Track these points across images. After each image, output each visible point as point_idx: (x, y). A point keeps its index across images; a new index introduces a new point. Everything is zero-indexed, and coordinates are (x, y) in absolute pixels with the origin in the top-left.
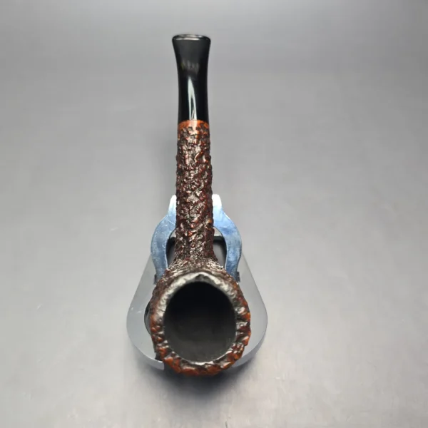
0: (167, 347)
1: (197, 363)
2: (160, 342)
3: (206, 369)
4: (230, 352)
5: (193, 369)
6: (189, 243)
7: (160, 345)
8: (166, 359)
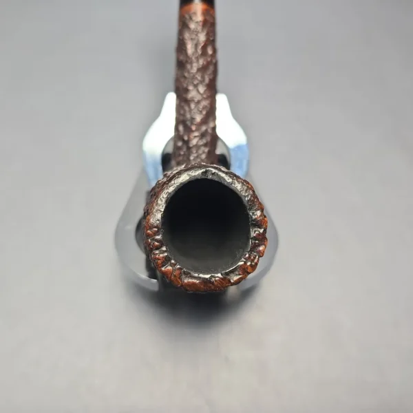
0: (166, 254)
1: (201, 275)
2: (157, 248)
3: (213, 283)
4: (242, 263)
5: (197, 282)
6: (189, 148)
7: (157, 252)
8: (163, 269)
